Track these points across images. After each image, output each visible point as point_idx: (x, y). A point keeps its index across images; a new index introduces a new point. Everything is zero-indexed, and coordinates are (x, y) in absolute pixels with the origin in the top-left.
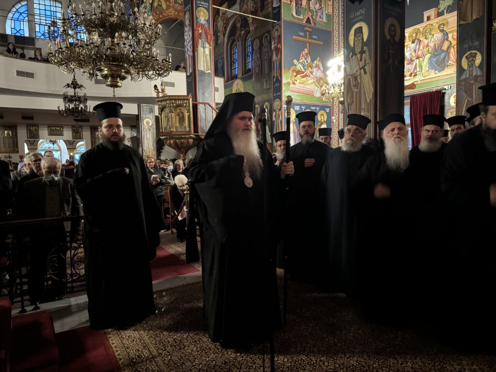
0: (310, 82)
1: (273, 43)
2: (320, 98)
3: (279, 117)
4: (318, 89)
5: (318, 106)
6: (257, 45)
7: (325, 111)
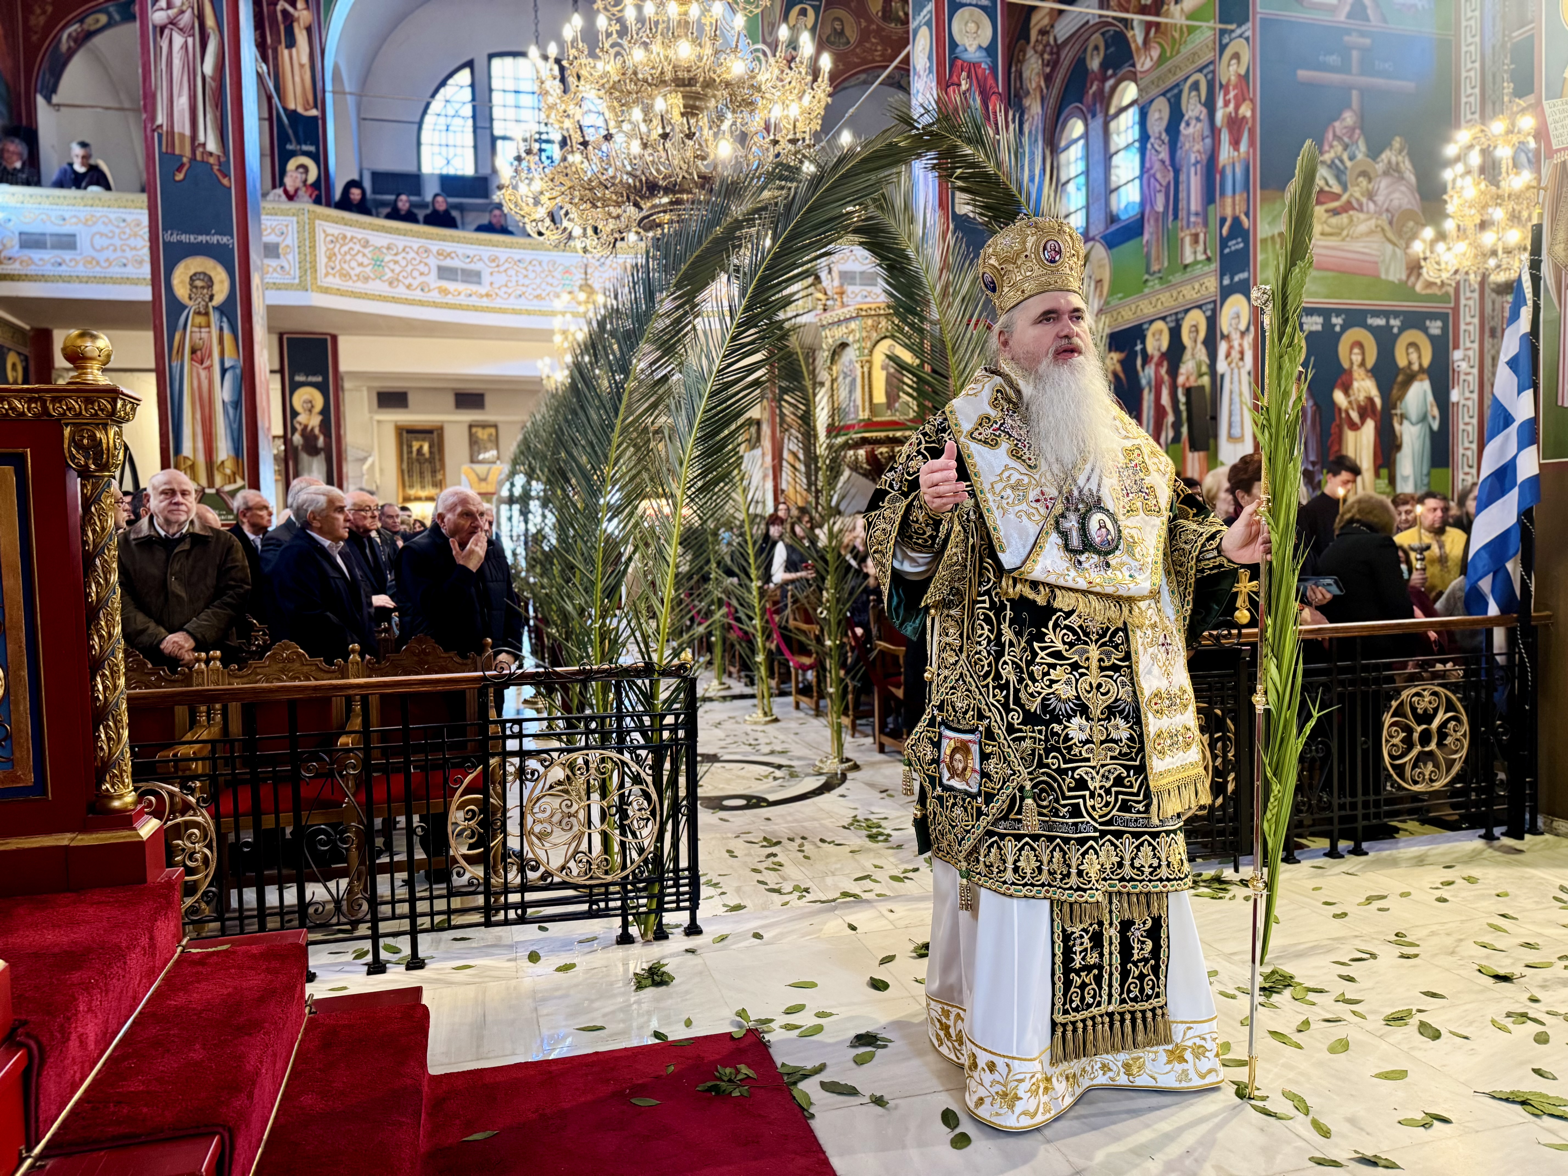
0: (1363, 228)
1: (1220, 103)
2: (1403, 284)
3: (1242, 359)
4: (1394, 252)
5: (1396, 314)
6: (1161, 119)
7: (1425, 330)
